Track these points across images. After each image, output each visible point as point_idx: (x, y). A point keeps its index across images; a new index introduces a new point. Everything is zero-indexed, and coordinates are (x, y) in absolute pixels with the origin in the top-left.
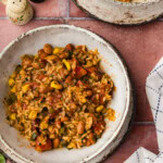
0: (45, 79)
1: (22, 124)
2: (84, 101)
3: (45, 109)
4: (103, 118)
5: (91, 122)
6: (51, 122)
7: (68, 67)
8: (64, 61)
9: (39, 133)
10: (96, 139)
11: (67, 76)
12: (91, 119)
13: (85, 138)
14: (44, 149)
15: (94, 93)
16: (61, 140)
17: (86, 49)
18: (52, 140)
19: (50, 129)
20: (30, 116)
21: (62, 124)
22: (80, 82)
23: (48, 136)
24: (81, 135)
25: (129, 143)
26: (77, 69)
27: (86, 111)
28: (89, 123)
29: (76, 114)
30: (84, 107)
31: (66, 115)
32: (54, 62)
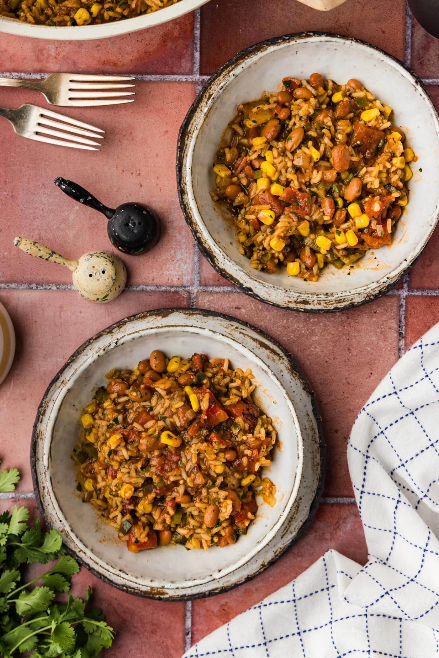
0: (150, 424)
1: (105, 500)
2: (220, 469)
3: (149, 481)
4: (254, 496)
5: (230, 509)
6: (158, 502)
7: (195, 406)
8: (187, 389)
9: (135, 519)
10: (236, 536)
11: (190, 423)
12: (230, 502)
13: (218, 534)
14: (141, 547)
15: (239, 456)
16: (173, 532)
17: (230, 367)
18: (158, 532)
19: (156, 515)
20: (121, 493)
21: (178, 507)
22: (214, 437)
23: (150, 525)
24: (209, 529)
25: (311, 537)
26: (210, 411)
27: (223, 486)
28: (227, 510)
29: (204, 491)
30: (220, 480)
31: (186, 493)
32: (169, 392)
